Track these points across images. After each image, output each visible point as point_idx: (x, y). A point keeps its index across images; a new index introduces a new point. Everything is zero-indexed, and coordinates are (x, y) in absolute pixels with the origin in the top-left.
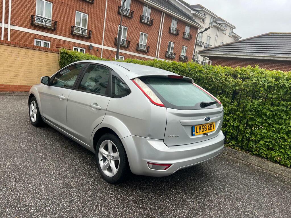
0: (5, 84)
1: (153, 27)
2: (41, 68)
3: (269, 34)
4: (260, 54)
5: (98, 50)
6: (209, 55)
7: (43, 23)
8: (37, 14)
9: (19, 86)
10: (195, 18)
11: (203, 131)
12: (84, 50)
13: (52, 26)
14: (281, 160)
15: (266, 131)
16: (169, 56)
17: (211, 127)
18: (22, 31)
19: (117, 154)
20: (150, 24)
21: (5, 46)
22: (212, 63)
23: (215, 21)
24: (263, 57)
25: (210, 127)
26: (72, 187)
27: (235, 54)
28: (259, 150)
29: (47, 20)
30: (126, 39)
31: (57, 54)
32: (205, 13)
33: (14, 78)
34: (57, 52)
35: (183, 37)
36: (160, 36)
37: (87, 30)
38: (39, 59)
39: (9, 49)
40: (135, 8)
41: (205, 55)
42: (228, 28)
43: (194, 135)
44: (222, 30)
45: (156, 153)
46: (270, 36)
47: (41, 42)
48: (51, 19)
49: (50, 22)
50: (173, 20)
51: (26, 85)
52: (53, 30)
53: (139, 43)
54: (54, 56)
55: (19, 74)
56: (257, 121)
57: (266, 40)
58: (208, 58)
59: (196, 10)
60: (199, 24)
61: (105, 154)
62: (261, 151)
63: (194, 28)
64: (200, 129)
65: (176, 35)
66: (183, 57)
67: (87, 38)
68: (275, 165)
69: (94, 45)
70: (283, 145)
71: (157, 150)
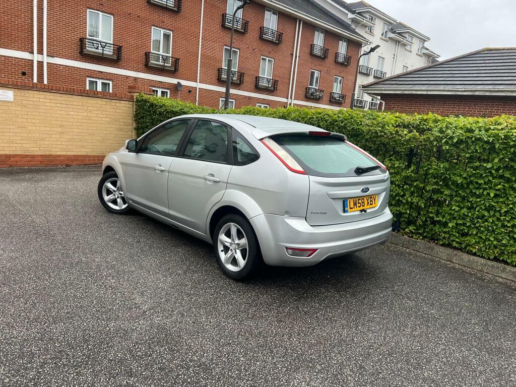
0: (54, 153)
1: (282, 46)
2: (107, 125)
3: (484, 51)
4: (467, 86)
5: (191, 91)
6: (379, 92)
7: (100, 51)
8: (89, 36)
9: (74, 156)
10: (356, 26)
11: (359, 207)
12: (167, 92)
13: (113, 55)
14: (480, 250)
15: (457, 209)
16: (312, 94)
17: (372, 201)
18: (65, 66)
19: (244, 241)
20: (277, 42)
21: (52, 94)
22: (385, 105)
23: (392, 29)
24: (472, 91)
25: (369, 201)
26: (186, 285)
27: (424, 88)
28: (449, 238)
29: (106, 46)
30: (236, 70)
31: (130, 103)
32: (374, 17)
33: (68, 143)
34: (131, 99)
35: (335, 61)
36: (296, 62)
37: (172, 57)
38: (103, 113)
39: (58, 98)
40: (252, 15)
41: (373, 92)
42: (415, 40)
43: (347, 211)
44: (404, 45)
45: (296, 234)
46: (485, 55)
47: (96, 82)
48: (112, 42)
49: (110, 48)
50: (316, 33)
51: (86, 154)
52: (115, 60)
53: (260, 76)
54: (126, 105)
55: (75, 137)
56: (445, 193)
57: (477, 62)
58: (379, 98)
59: (357, 12)
60: (362, 37)
61: (226, 242)
62: (452, 239)
63: (355, 45)
64: (355, 204)
65: (323, 58)
66: (336, 96)
67: (173, 73)
68: (472, 257)
69: (184, 83)
70: (482, 226)
71: (297, 231)
